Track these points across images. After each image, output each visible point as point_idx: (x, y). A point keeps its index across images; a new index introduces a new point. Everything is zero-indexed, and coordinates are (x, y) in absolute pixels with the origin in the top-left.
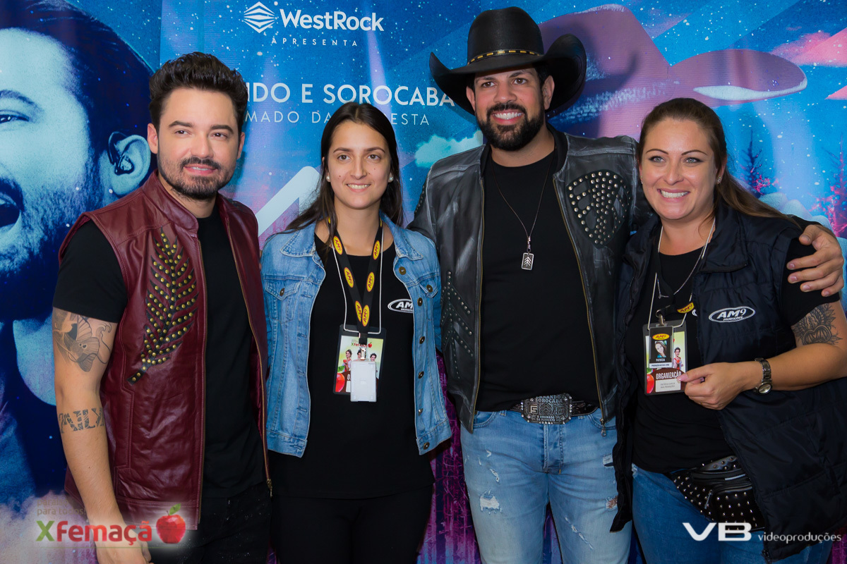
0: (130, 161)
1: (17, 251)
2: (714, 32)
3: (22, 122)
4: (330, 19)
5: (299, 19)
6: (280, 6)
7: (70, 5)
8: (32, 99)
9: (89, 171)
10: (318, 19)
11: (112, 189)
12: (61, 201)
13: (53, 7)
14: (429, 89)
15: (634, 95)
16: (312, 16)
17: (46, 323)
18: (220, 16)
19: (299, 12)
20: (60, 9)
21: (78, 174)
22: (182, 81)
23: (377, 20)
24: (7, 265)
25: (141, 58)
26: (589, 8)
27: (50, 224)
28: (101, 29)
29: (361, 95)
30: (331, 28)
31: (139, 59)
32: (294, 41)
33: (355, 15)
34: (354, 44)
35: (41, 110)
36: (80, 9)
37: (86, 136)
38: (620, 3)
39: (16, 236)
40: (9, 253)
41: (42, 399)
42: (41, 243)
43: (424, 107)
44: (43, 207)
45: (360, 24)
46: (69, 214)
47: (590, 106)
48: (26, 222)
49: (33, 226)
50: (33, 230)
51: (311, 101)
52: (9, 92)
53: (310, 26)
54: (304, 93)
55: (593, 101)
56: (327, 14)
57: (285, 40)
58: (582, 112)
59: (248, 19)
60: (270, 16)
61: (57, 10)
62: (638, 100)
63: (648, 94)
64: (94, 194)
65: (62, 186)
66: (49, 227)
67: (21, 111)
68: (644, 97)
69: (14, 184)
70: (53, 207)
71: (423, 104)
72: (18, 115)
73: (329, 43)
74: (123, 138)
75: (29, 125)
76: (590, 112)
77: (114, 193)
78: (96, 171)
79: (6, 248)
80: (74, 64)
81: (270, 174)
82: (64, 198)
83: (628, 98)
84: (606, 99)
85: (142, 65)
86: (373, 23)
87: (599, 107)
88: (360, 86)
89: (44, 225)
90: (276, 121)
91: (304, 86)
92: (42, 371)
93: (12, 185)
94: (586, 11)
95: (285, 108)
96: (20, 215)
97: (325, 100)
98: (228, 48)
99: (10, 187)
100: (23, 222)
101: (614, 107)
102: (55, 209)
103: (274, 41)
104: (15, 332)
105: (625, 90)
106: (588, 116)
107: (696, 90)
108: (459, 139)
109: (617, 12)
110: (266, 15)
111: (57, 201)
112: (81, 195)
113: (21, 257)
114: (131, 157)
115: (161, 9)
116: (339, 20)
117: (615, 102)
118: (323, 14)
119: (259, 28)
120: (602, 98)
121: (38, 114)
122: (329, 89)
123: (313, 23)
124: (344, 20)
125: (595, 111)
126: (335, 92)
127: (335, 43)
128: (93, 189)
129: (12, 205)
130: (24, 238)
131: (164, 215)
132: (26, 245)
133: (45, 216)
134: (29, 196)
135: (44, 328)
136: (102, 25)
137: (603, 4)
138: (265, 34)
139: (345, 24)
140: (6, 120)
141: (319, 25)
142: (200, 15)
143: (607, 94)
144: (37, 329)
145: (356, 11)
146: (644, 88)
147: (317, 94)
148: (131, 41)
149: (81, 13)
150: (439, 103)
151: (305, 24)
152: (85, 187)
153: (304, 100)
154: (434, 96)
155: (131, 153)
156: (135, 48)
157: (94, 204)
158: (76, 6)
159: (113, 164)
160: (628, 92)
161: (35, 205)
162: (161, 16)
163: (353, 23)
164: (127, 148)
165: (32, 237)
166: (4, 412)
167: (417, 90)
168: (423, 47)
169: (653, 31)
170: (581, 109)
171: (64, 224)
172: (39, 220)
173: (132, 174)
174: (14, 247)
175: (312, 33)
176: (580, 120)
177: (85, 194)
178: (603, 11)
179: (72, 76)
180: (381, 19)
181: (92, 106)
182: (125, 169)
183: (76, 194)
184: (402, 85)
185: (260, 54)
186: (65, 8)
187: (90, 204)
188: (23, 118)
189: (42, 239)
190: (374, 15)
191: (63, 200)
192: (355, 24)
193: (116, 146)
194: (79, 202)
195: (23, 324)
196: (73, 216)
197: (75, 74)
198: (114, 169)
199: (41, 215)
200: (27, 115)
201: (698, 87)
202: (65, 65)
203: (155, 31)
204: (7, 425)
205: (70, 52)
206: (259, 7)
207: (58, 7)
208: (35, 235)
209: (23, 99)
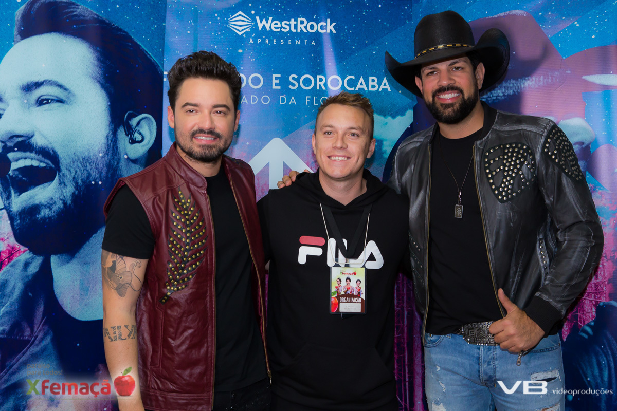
0: (140, 134)
1: (55, 202)
2: (600, 31)
3: (59, 104)
4: (294, 24)
5: (270, 24)
6: (256, 14)
7: (96, 15)
8: (67, 86)
9: (110, 142)
10: (285, 24)
11: (127, 155)
12: (88, 164)
13: (84, 16)
14: (371, 78)
15: (533, 82)
16: (281, 22)
17: (76, 258)
18: (210, 22)
19: (271, 19)
20: (89, 18)
21: (101, 143)
22: (191, 72)
23: (330, 25)
24: (47, 213)
25: (149, 55)
26: (497, 14)
27: (80, 181)
28: (119, 33)
29: (318, 83)
30: (295, 31)
31: (148, 56)
32: (267, 41)
33: (313, 20)
34: (313, 43)
35: (74, 95)
36: (104, 18)
37: (108, 115)
38: (522, 9)
39: (54, 191)
40: (48, 203)
41: (72, 316)
42: (72, 197)
43: (367, 92)
44: (74, 169)
45: (317, 27)
46: (94, 174)
47: (498, 91)
48: (62, 180)
49: (67, 183)
50: (66, 186)
51: (279, 87)
52: (50, 81)
53: (279, 30)
54: (274, 81)
55: (501, 88)
56: (293, 20)
57: (259, 41)
58: (491, 96)
59: (232, 24)
60: (248, 22)
61: (87, 18)
62: (537, 86)
63: (545, 81)
64: (113, 159)
65: (89, 153)
66: (79, 184)
67: (59, 96)
68: (541, 83)
69: (53, 151)
70: (82, 169)
71: (366, 89)
72: (56, 99)
73: (293, 42)
74: (136, 116)
75: (65, 106)
76: (498, 96)
77: (128, 158)
78: (115, 141)
79: (46, 200)
80: (99, 59)
81: (248, 143)
82: (90, 161)
83: (529, 85)
84: (511, 85)
85: (151, 60)
86: (327, 27)
87: (505, 92)
88: (318, 76)
89: (75, 182)
90: (252, 103)
91: (274, 76)
92: (72, 294)
93: (51, 151)
94: (495, 16)
95: (259, 93)
96: (57, 175)
97: (291, 87)
98: (216, 47)
99: (50, 153)
100: (59, 180)
101: (517, 91)
102: (84, 170)
103: (251, 41)
104: (52, 264)
105: (527, 78)
106: (496, 99)
107: (584, 77)
108: (394, 117)
109: (521, 16)
110: (245, 21)
111: (85, 164)
112: (103, 159)
113: (57, 206)
114: (142, 131)
115: (165, 17)
116: (302, 25)
117: (518, 87)
118: (289, 20)
119: (240, 32)
120: (508, 85)
121: (71, 98)
122: (293, 78)
123: (282, 27)
124: (305, 25)
125: (502, 94)
126: (298, 80)
127: (298, 42)
128: (113, 155)
129: (51, 167)
130: (60, 192)
131: (182, 177)
132: (61, 197)
133: (76, 176)
134: (64, 160)
135: (74, 261)
136: (121, 30)
137: (509, 10)
138: (244, 36)
139: (306, 27)
140: (47, 103)
141: (286, 29)
142: (195, 22)
143: (512, 81)
144: (69, 261)
145: (315, 17)
146: (542, 77)
147: (284, 82)
148: (142, 42)
149: (104, 21)
150: (379, 88)
151: (275, 28)
152: (106, 154)
153: (274, 87)
154: (375, 83)
155: (141, 127)
156: (146, 47)
157: (113, 166)
158: (101, 16)
159: (128, 136)
160: (528, 80)
161: (68, 167)
162: (165, 23)
163: (312, 27)
164: (138, 123)
165: (66, 192)
166: (43, 325)
167: (362, 79)
168: (366, 45)
169: (550, 32)
170: (491, 93)
171: (91, 182)
172: (72, 179)
173: (142, 144)
174: (52, 199)
175: (280, 35)
176: (490, 102)
177: (107, 159)
178: (509, 16)
179: (97, 69)
180: (334, 24)
181: (113, 92)
182: (137, 140)
183: (99, 159)
184: (349, 75)
185: (240, 51)
186: (93, 17)
187: (109, 166)
188: (60, 101)
189: (73, 193)
190: (329, 20)
191: (90, 164)
192: (314, 28)
193: (130, 122)
194: (102, 165)
195: (59, 257)
196: (97, 176)
197: (100, 68)
198: (128, 140)
199: (73, 174)
200: (63, 99)
201: (585, 75)
202: (92, 61)
203: (161, 34)
204: (45, 335)
205: (96, 50)
206: (240, 15)
207: (88, 16)
208: (68, 190)
209: (60, 86)
